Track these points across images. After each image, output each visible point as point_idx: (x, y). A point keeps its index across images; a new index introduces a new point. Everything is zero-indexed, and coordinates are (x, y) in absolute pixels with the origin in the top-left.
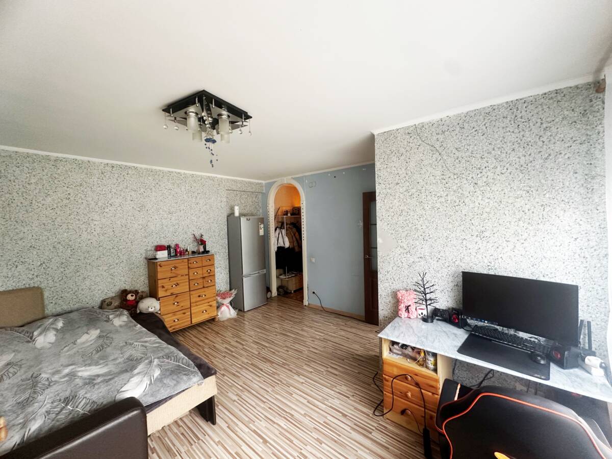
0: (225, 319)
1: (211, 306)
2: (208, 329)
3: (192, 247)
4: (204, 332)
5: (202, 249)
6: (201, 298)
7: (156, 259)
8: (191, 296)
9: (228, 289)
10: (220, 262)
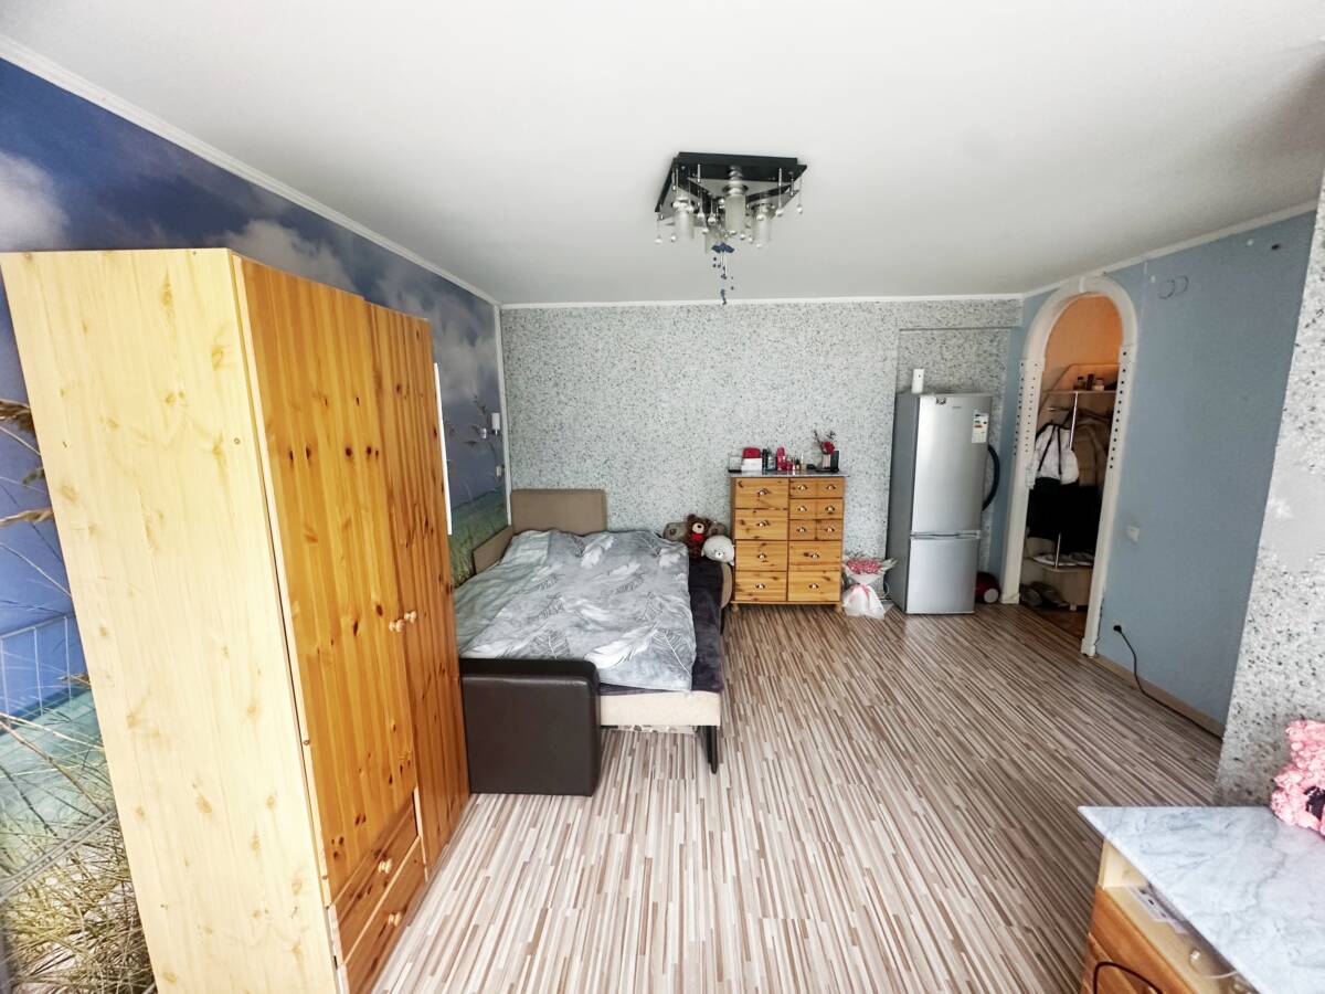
0: (856, 615)
1: (828, 579)
2: (814, 623)
3: (809, 455)
4: (804, 623)
5: (827, 461)
6: (808, 559)
7: (739, 471)
8: (791, 551)
9: (883, 555)
10: (870, 496)
